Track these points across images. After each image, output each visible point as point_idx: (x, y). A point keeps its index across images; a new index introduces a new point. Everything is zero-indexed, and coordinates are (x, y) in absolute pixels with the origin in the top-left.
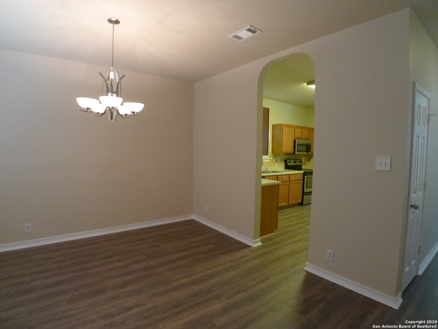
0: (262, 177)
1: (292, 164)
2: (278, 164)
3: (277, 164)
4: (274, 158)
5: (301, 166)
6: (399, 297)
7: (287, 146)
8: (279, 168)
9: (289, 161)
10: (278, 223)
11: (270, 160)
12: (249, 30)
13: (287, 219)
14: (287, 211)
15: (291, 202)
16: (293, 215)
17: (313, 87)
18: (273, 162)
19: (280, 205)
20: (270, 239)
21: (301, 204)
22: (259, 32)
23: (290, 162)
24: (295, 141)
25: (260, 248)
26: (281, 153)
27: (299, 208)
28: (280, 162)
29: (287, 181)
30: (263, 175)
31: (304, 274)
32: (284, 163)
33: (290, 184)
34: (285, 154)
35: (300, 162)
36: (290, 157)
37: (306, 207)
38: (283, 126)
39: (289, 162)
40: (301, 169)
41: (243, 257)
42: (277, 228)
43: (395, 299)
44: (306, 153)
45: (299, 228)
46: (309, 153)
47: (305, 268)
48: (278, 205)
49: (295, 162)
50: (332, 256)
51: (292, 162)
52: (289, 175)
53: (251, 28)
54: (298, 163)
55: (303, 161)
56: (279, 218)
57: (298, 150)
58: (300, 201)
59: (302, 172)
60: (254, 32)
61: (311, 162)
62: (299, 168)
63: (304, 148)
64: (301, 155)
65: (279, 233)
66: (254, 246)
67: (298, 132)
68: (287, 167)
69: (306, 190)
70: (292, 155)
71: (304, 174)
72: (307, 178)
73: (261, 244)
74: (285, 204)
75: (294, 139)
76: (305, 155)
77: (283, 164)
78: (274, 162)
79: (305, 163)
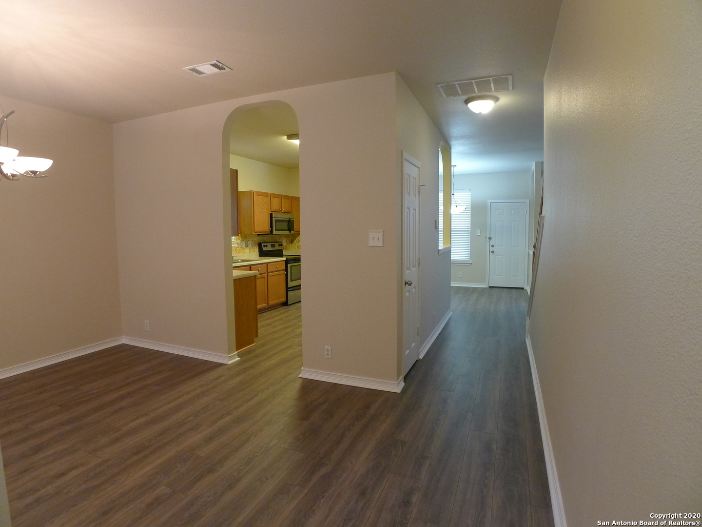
0: (234, 267)
1: (269, 248)
2: (250, 249)
3: (247, 250)
4: (243, 241)
5: (281, 251)
6: (400, 381)
7: (261, 223)
8: (251, 255)
9: (265, 244)
10: (259, 331)
11: (238, 244)
12: (214, 65)
13: (269, 325)
14: (267, 314)
15: (271, 303)
16: (277, 318)
17: (296, 142)
18: (242, 247)
19: (259, 307)
20: (249, 352)
21: (285, 304)
22: (228, 69)
23: (267, 246)
24: (271, 215)
25: (238, 364)
26: (254, 233)
27: (282, 309)
28: (252, 246)
29: (265, 273)
30: (234, 265)
31: (300, 381)
32: (258, 247)
33: (269, 276)
34: (258, 235)
35: (280, 245)
36: (266, 238)
37: (292, 308)
38: (255, 193)
39: (264, 246)
40: (282, 256)
41: (217, 379)
42: (257, 336)
43: (397, 383)
44: (288, 232)
45: (286, 333)
46: (292, 232)
47: (301, 376)
48: (256, 307)
49: (273, 246)
50: (330, 353)
51: (269, 245)
52: (267, 264)
53: (218, 64)
54: (277, 248)
55: (284, 244)
56: (259, 324)
57: (277, 229)
58: (284, 299)
59: (284, 259)
60: (221, 68)
61: (294, 245)
62: (279, 254)
63: (285, 226)
64: (280, 235)
65: (261, 342)
66: (230, 362)
67: (276, 202)
68: (262, 254)
69: (291, 284)
70: (268, 236)
71: (287, 262)
72: (291, 266)
73: (239, 358)
74: (264, 305)
75: (271, 213)
76: (287, 236)
77: (257, 250)
78: (244, 246)
79: (286, 246)
